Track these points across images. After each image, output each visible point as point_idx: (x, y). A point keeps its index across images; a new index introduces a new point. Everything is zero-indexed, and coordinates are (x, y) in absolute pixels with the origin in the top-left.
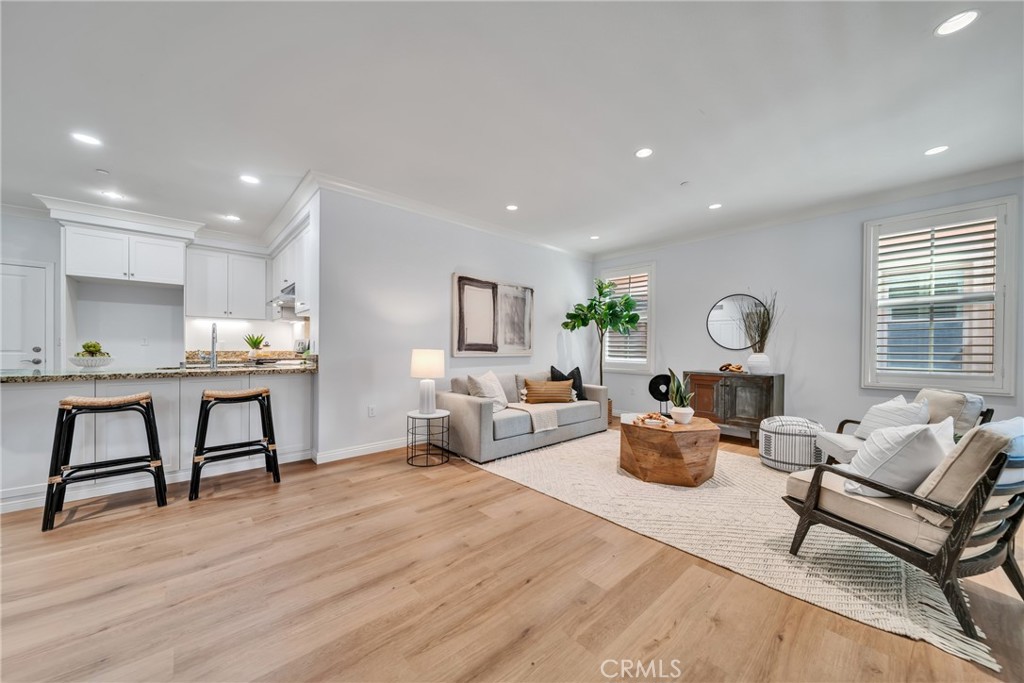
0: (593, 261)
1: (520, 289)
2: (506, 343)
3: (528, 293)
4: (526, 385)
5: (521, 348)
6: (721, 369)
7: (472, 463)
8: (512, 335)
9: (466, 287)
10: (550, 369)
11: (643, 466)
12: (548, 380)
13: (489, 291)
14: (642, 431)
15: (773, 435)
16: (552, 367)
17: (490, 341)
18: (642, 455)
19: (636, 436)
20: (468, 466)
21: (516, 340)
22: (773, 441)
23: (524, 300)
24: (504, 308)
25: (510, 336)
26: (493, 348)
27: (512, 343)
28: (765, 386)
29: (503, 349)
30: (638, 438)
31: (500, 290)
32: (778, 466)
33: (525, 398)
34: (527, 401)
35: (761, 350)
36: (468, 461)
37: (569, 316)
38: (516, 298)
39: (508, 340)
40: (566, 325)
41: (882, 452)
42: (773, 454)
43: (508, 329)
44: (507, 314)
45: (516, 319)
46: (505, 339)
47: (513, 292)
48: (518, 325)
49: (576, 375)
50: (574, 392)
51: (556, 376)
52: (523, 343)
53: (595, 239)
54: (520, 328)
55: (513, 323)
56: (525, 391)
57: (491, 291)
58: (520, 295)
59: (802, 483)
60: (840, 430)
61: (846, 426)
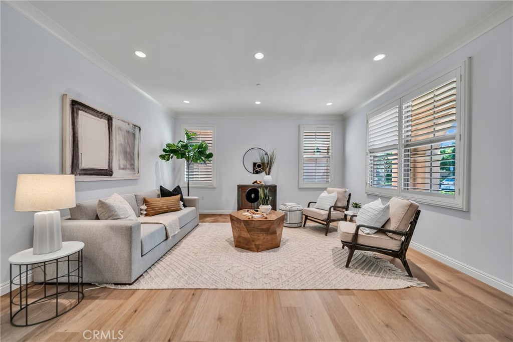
0: (176, 117)
1: (131, 126)
2: (120, 168)
3: (137, 130)
4: (145, 201)
5: (132, 172)
6: (253, 184)
7: (119, 287)
8: (125, 162)
9: (80, 112)
10: (159, 188)
11: (257, 243)
12: (159, 196)
13: (104, 122)
14: (256, 223)
15: (288, 212)
16: (161, 187)
17: (105, 166)
18: (256, 237)
19: (252, 226)
20: (115, 292)
21: (128, 166)
22: (288, 215)
23: (134, 135)
24: (118, 139)
25: (123, 162)
26: (108, 172)
27: (125, 169)
28: (273, 190)
29: (117, 174)
30: (254, 227)
31: (115, 122)
32: (291, 225)
33: (145, 212)
34: (146, 215)
35: (269, 174)
36: (113, 287)
37: (164, 150)
38: (128, 132)
39: (122, 166)
40: (162, 157)
41: (375, 215)
42: (288, 221)
43: (122, 157)
44: (120, 144)
45: (128, 150)
46: (119, 165)
47: (125, 127)
48: (130, 154)
49: (177, 191)
50: (181, 203)
51: (164, 193)
52: (134, 169)
53: (186, 103)
54: (131, 157)
55: (125, 153)
56: (144, 207)
57: (106, 122)
58: (131, 130)
59: (350, 235)
60: (309, 207)
61: (311, 204)
